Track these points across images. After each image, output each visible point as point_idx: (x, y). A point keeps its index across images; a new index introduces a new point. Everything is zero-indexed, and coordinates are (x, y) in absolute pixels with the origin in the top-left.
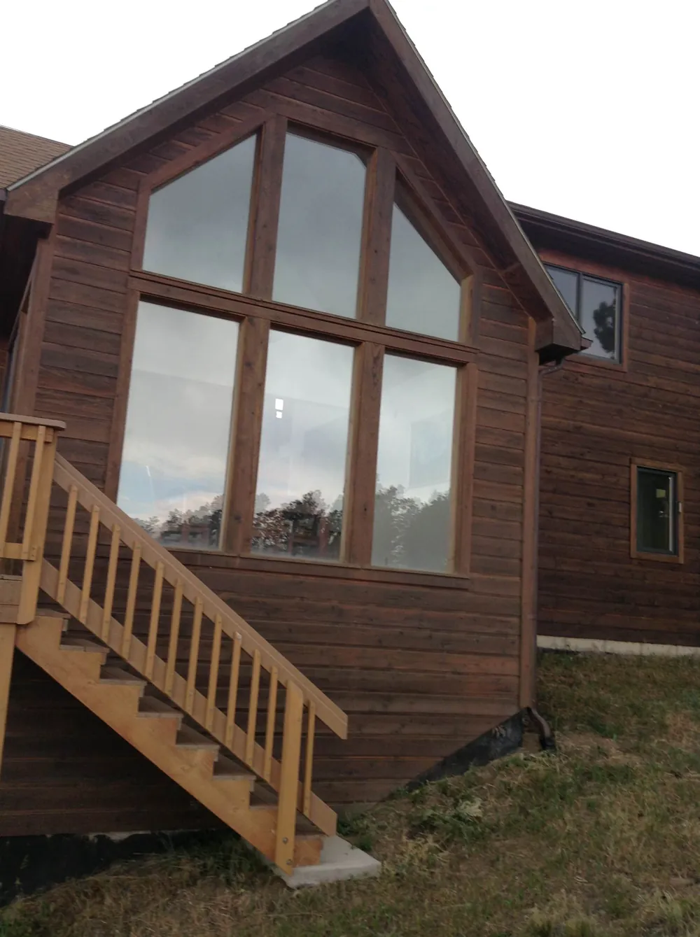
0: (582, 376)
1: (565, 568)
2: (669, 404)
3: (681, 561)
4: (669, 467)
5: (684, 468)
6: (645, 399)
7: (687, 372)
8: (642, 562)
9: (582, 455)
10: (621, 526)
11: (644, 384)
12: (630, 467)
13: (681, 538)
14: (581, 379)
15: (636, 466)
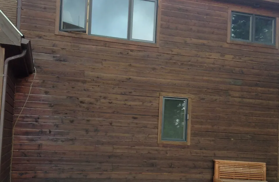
0: (131, 51)
1: (118, 151)
2: (185, 63)
3: (189, 144)
4: (183, 96)
5: (192, 96)
6: (171, 61)
7: (196, 44)
8: (165, 146)
9: (130, 93)
10: (153, 128)
11: (170, 53)
12: (159, 97)
13: (189, 132)
14: (131, 53)
15: (163, 97)
